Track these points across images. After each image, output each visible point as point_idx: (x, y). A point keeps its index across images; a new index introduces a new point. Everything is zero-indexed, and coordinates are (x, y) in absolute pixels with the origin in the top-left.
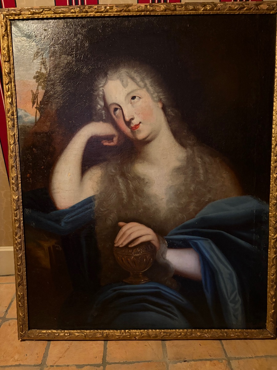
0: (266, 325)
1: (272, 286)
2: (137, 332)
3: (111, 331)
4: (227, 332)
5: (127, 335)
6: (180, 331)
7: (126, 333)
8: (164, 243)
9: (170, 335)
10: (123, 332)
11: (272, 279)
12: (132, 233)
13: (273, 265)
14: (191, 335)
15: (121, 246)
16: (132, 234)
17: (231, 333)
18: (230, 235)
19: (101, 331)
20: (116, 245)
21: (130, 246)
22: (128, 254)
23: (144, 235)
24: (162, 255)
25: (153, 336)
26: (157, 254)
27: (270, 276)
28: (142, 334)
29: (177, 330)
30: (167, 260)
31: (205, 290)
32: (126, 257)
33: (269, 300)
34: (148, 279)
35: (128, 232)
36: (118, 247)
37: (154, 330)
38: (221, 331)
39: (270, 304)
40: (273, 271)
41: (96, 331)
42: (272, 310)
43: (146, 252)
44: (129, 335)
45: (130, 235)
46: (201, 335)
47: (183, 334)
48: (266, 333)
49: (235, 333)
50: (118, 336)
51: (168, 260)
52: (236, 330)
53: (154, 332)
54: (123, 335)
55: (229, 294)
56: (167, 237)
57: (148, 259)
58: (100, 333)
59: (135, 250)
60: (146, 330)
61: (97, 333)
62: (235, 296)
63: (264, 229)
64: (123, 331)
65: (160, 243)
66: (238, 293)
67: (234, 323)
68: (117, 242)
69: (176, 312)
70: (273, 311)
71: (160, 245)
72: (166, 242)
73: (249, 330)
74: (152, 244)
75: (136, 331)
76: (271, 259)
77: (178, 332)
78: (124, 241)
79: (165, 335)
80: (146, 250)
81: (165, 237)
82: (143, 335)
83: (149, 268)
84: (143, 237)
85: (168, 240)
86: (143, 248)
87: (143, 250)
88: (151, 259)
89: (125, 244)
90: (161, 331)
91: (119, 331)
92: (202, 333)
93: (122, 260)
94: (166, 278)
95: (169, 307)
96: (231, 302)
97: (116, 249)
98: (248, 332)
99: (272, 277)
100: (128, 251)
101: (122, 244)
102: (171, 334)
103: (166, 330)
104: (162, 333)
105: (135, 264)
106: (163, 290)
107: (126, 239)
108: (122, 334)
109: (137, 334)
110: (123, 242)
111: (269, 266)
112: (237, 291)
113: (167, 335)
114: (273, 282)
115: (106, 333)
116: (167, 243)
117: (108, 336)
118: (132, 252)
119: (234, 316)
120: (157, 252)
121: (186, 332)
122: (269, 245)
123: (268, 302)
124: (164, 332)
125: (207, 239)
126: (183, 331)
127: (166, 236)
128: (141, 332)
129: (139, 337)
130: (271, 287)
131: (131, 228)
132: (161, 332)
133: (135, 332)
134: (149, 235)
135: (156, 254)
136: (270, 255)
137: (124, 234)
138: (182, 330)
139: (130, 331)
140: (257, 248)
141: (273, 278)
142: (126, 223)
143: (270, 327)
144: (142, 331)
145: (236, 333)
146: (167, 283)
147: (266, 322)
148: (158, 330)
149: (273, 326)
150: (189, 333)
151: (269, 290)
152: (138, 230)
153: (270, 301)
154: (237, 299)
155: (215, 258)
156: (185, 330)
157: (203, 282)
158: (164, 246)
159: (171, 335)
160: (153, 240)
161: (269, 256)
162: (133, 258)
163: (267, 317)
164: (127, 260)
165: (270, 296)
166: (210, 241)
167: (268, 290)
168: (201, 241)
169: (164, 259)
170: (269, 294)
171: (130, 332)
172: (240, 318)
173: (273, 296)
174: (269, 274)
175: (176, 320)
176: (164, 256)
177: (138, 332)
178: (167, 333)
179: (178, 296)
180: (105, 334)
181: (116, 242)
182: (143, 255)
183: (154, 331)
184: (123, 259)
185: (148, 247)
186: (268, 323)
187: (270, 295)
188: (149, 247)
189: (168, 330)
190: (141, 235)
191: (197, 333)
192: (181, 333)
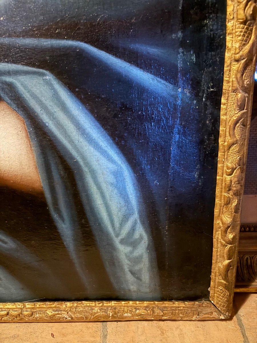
0: (209, 292)
1: (228, 203)
4: (115, 309)
6: (7, 307)
11: (228, 182)
13: (233, 144)
14: (32, 315)
17: (126, 309)
18: (108, 54)
27: (223, 174)
29: (1, 305)
31: (55, 216)
33: (217, 235)
38: (101, 305)
39: (219, 245)
40: (230, 159)
42: (224, 260)
46: (54, 315)
47: (13, 312)
48: (209, 310)
49: (134, 310)
52: (136, 304)
55: (117, 224)
62: (133, 229)
63: (211, 30)
66: (139, 221)
67: (133, 288)
70: (227, 262)
73: (167, 304)
76: (228, 127)
77: (1, 308)
92: (56, 311)
96: (122, 242)
98: (165, 307)
99: (228, 178)
111: (221, 147)
112: (136, 216)
114: (230, 190)
119: (133, 273)
121: (21, 309)
122: (225, 84)
123: (214, 240)
125: (41, 70)
126: (14, 306)
130: (225, 204)
136: (226, 114)
138: (11, 305)
140: (188, 94)
141: (231, 181)
143: (218, 297)
145: (136, 309)
147: (209, 286)
149: (225, 295)
150: (27, 311)
151: (220, 211)
153: (220, 238)
154: (137, 235)
155: (70, 127)
157: (48, 196)
161: (222, 117)
163: (212, 274)
165: (220, 227)
166: (49, 77)
167: (216, 211)
168: (22, 78)
170: (217, 222)
172: (146, 277)
173: (229, 227)
174: (219, 171)
186: (214, 287)
187: (221, 225)
191: (46, 311)
192: (10, 310)
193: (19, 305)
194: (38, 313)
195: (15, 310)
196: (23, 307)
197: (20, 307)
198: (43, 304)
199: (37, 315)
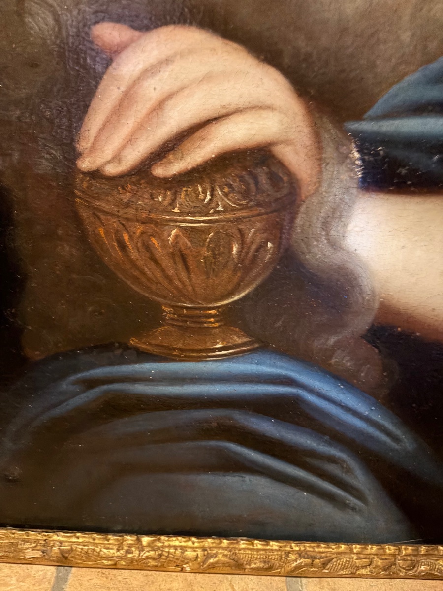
2: (191, 547)
3: (81, 540)
5: (147, 558)
6: (369, 551)
7: (141, 549)
8: (344, 158)
9: (324, 565)
10: (130, 546)
12: (170, 96)
14: (414, 567)
15: (111, 170)
16: (171, 103)
19: (40, 537)
20: (86, 164)
21: (159, 171)
22: (152, 216)
23: (238, 111)
24: (326, 224)
25: (253, 566)
26: (299, 221)
28: (208, 557)
29: (357, 548)
30: (348, 252)
32: (139, 229)
34: (245, 340)
35: (153, 90)
36: (96, 175)
37: (258, 544)
41: (18, 533)
43: (244, 207)
44: (153, 559)
45: (160, 106)
47: (380, 562)
50: (108, 558)
51: (352, 249)
53: (258, 550)
54: (130, 555)
56: (366, 126)
57: (254, 247)
58: (37, 541)
59: (187, 195)
60: (225, 542)
61: (25, 541)
64: (130, 539)
65: (320, 159)
68: (93, 149)
69: (360, 478)
71: (320, 172)
72: (357, 155)
74: (281, 164)
75: (183, 544)
77: (357, 553)
78: (130, 140)
79: (306, 565)
80: (246, 194)
81: (355, 126)
82: (212, 561)
83: (254, 286)
84: (232, 118)
85: (366, 143)
86: (230, 186)
87: (226, 195)
88: (269, 245)
89: (133, 156)
90: (288, 549)
91: (112, 538)
93: (123, 246)
94: (333, 340)
95: (332, 460)
97: (85, 185)
100: (152, 198)
101: (116, 158)
102: (330, 561)
103: (308, 546)
104: (292, 557)
105: (187, 268)
106: (311, 391)
107: (141, 128)
108: (128, 552)
109: (189, 553)
110: (123, 148)
113: (312, 565)
115: (61, 542)
116: (363, 160)
117: (66, 558)
118: (173, 203)
120: (303, 209)
121: (394, 555)
124: (300, 554)
126: (381, 551)
127: (359, 117)
128: (204, 549)
129: (197, 566)
131: (168, 61)
132: (289, 552)
133: (182, 548)
134: (264, 114)
135: (292, 220)
137: (127, 98)
138: (375, 548)
139: (159, 540)
142: (137, 33)
144: (209, 542)
146: (333, 361)
148: (274, 545)
150: (404, 560)
152: (208, 78)
156: (390, 549)
158: (345, 177)
159: (330, 565)
160: (287, 142)
162: (177, 236)
164: (148, 248)
169: (334, 245)
171: (160, 544)
175: (354, 509)
176: (333, 233)
177: (194, 549)
178: (313, 558)
179: (378, 417)
180: (56, 549)
181: (83, 145)
182: (229, 220)
183: (260, 547)
184: (126, 237)
185: (257, 183)
188: (263, 179)
189: (318, 547)
190: (224, 111)
191: (437, 560)
192: (374, 558)
193: (389, 549)
194: (423, 564)
195: (384, 557)
196: (397, 553)
197: (392, 552)
198: (432, 550)
199: (422, 567)
